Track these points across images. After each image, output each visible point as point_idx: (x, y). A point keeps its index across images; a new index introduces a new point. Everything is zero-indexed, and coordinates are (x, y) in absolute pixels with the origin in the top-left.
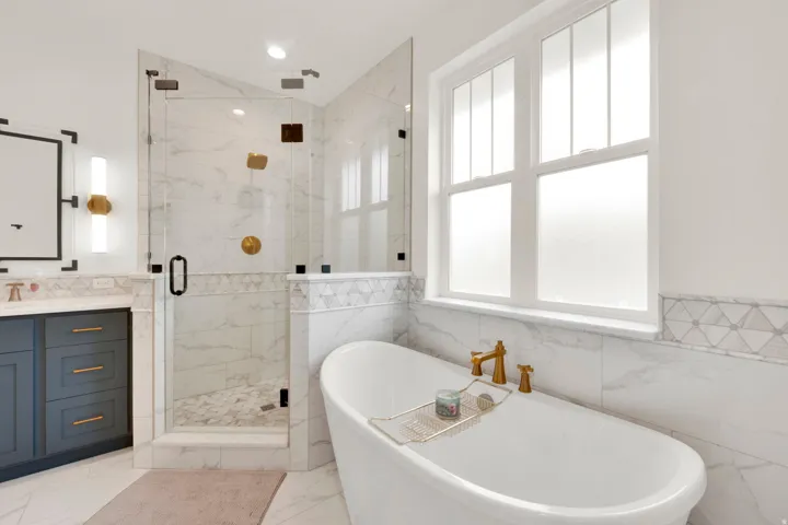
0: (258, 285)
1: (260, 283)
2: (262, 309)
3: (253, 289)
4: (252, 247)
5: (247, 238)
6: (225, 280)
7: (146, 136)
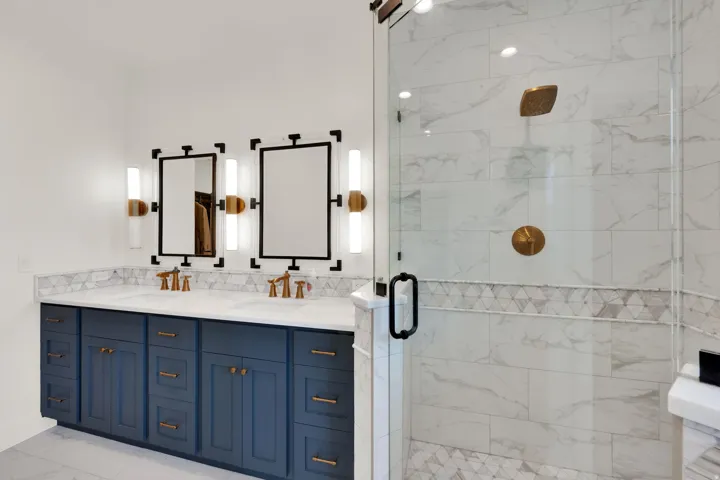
0: (540, 305)
1: (543, 303)
2: (547, 345)
3: (530, 310)
4: (529, 243)
5: (522, 230)
6: (488, 292)
7: (396, 115)
